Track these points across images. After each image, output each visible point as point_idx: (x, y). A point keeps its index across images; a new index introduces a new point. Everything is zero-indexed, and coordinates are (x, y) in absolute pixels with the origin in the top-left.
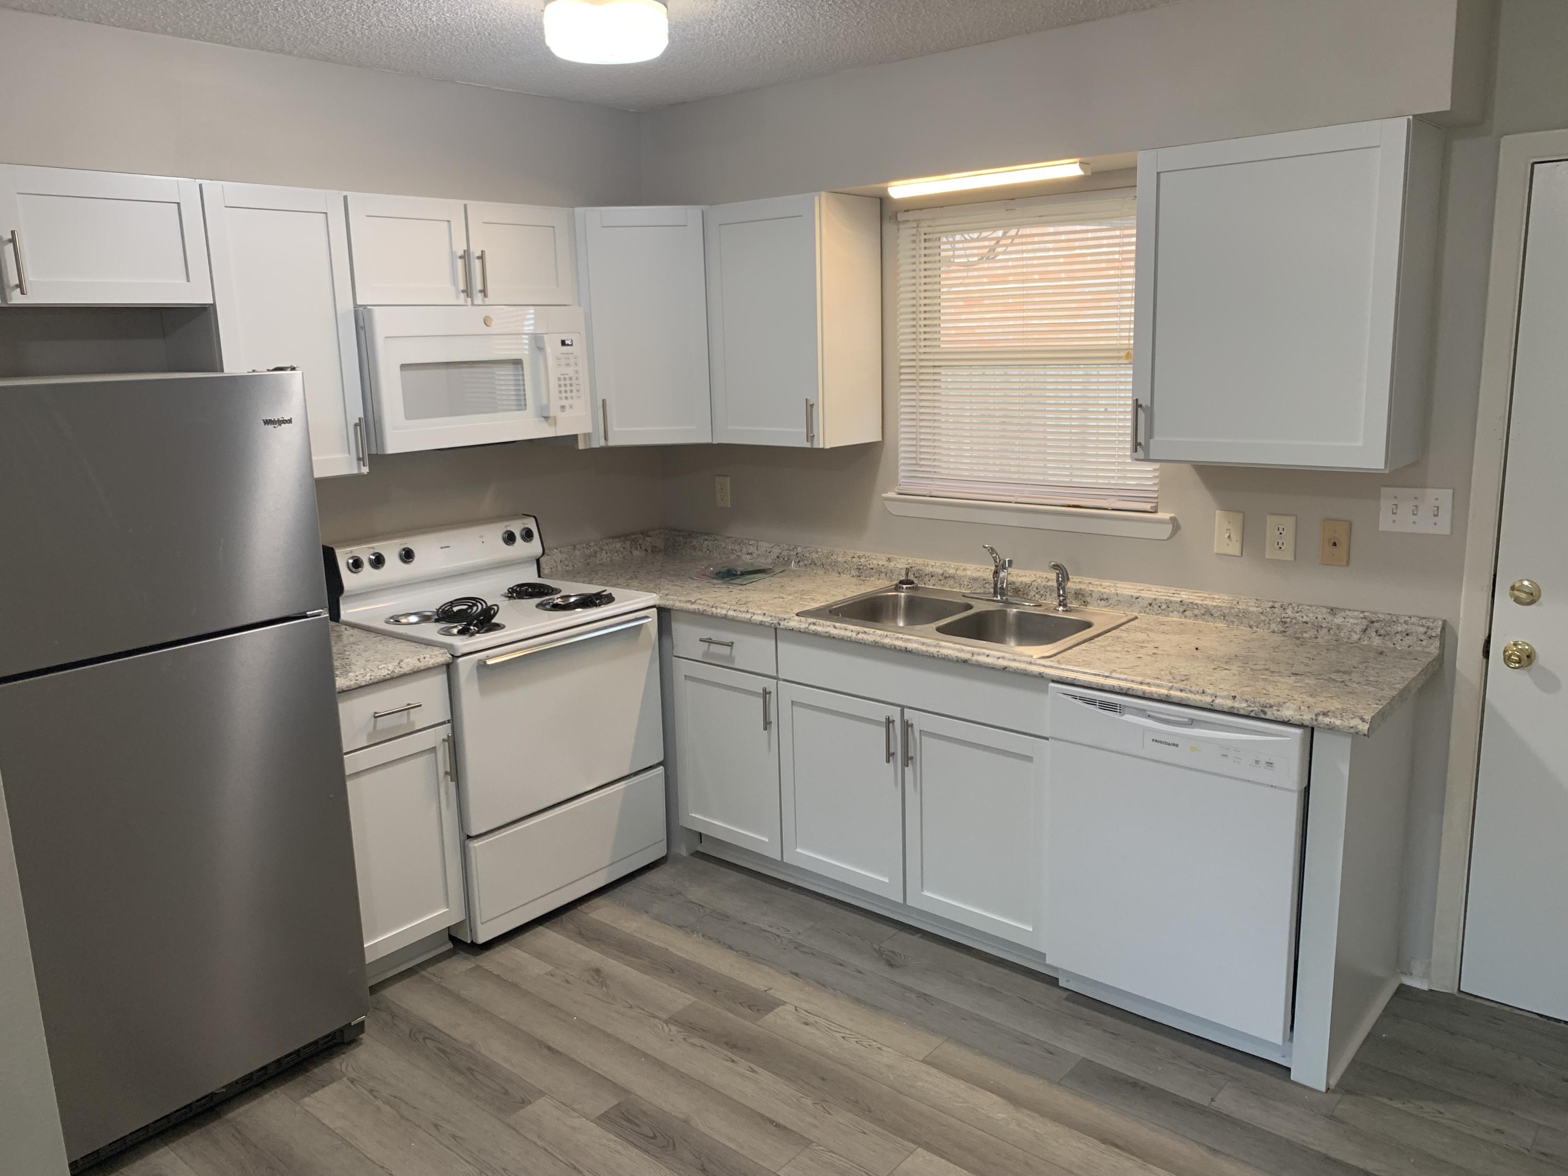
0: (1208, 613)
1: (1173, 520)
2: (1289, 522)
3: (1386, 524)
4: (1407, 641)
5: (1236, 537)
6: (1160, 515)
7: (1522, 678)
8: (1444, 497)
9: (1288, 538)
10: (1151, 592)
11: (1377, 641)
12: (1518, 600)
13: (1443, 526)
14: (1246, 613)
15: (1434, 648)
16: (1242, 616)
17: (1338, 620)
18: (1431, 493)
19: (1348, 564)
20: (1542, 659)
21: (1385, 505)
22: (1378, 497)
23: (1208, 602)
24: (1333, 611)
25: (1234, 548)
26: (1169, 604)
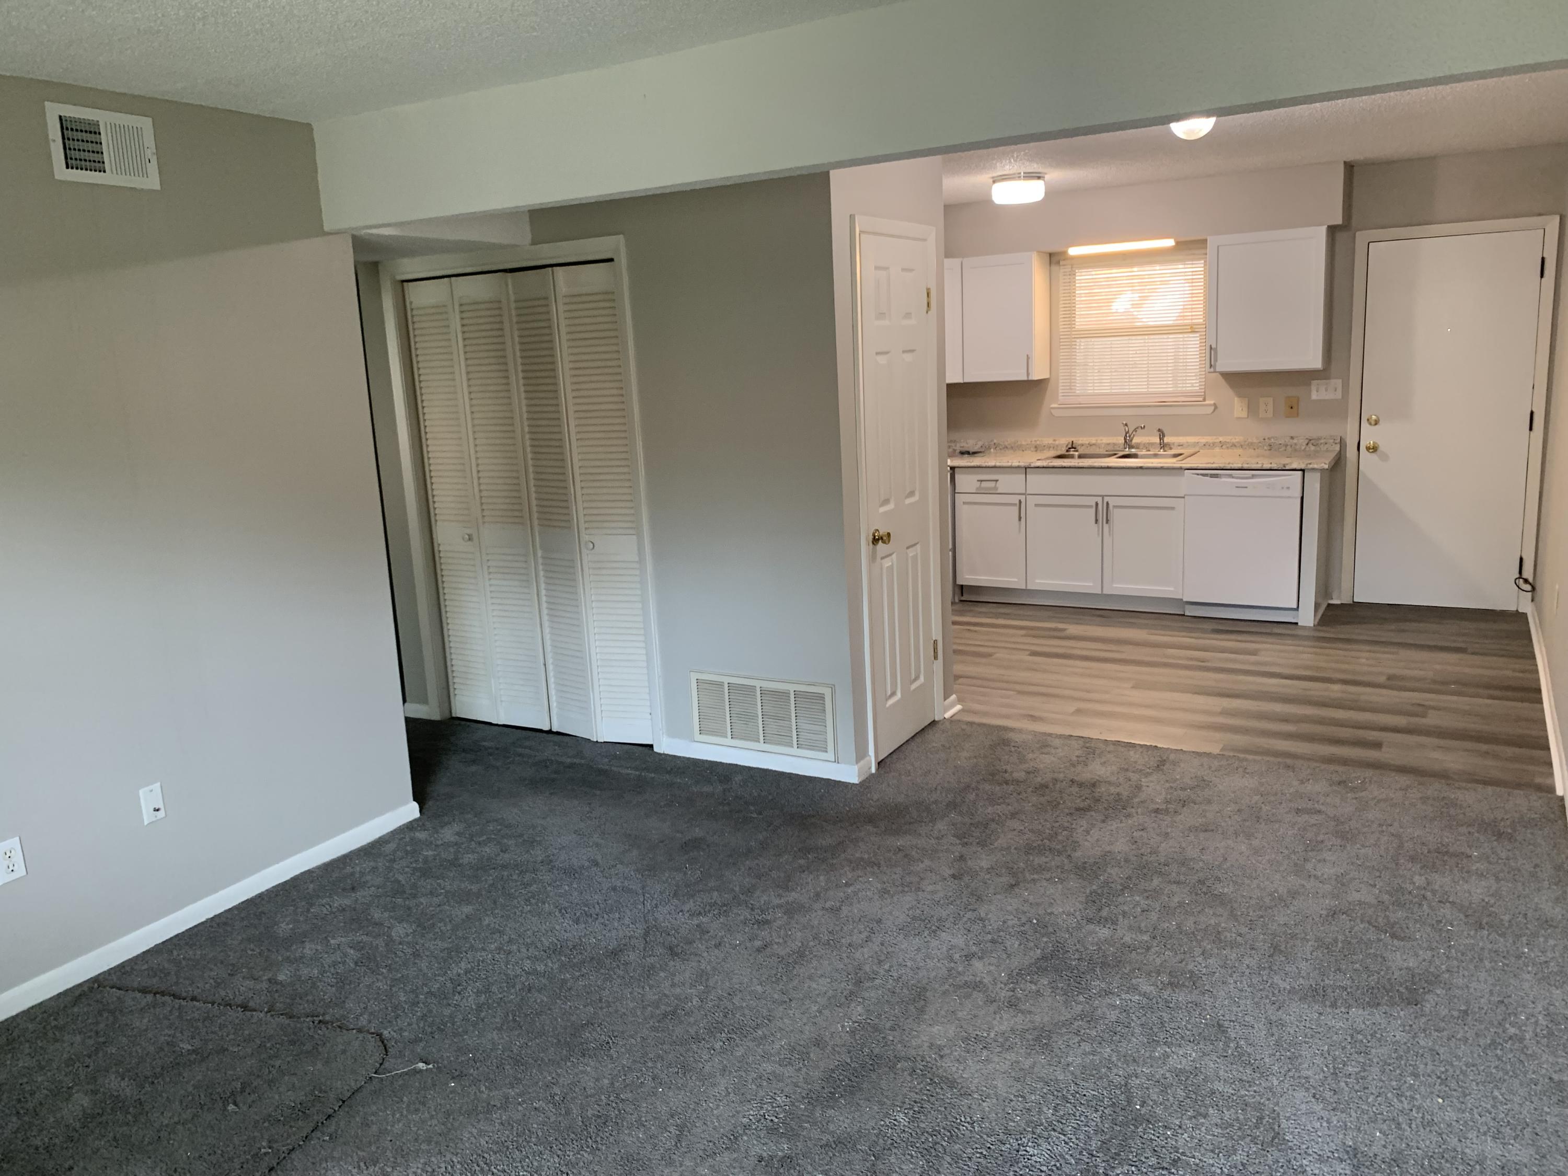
0: (1234, 445)
1: (1215, 404)
2: (1270, 400)
3: (1314, 396)
4: (1326, 446)
5: (1246, 409)
6: (1207, 402)
7: (1374, 457)
8: (1338, 383)
9: (1270, 408)
10: (1203, 440)
11: (1313, 448)
12: (1370, 424)
13: (1339, 395)
14: (1252, 443)
15: (1337, 448)
16: (1251, 445)
17: (1295, 441)
18: (1333, 381)
19: (1298, 415)
20: (1382, 447)
21: (1313, 388)
22: (1310, 385)
23: (1234, 441)
24: (1292, 438)
25: (1244, 414)
26: (1214, 444)
